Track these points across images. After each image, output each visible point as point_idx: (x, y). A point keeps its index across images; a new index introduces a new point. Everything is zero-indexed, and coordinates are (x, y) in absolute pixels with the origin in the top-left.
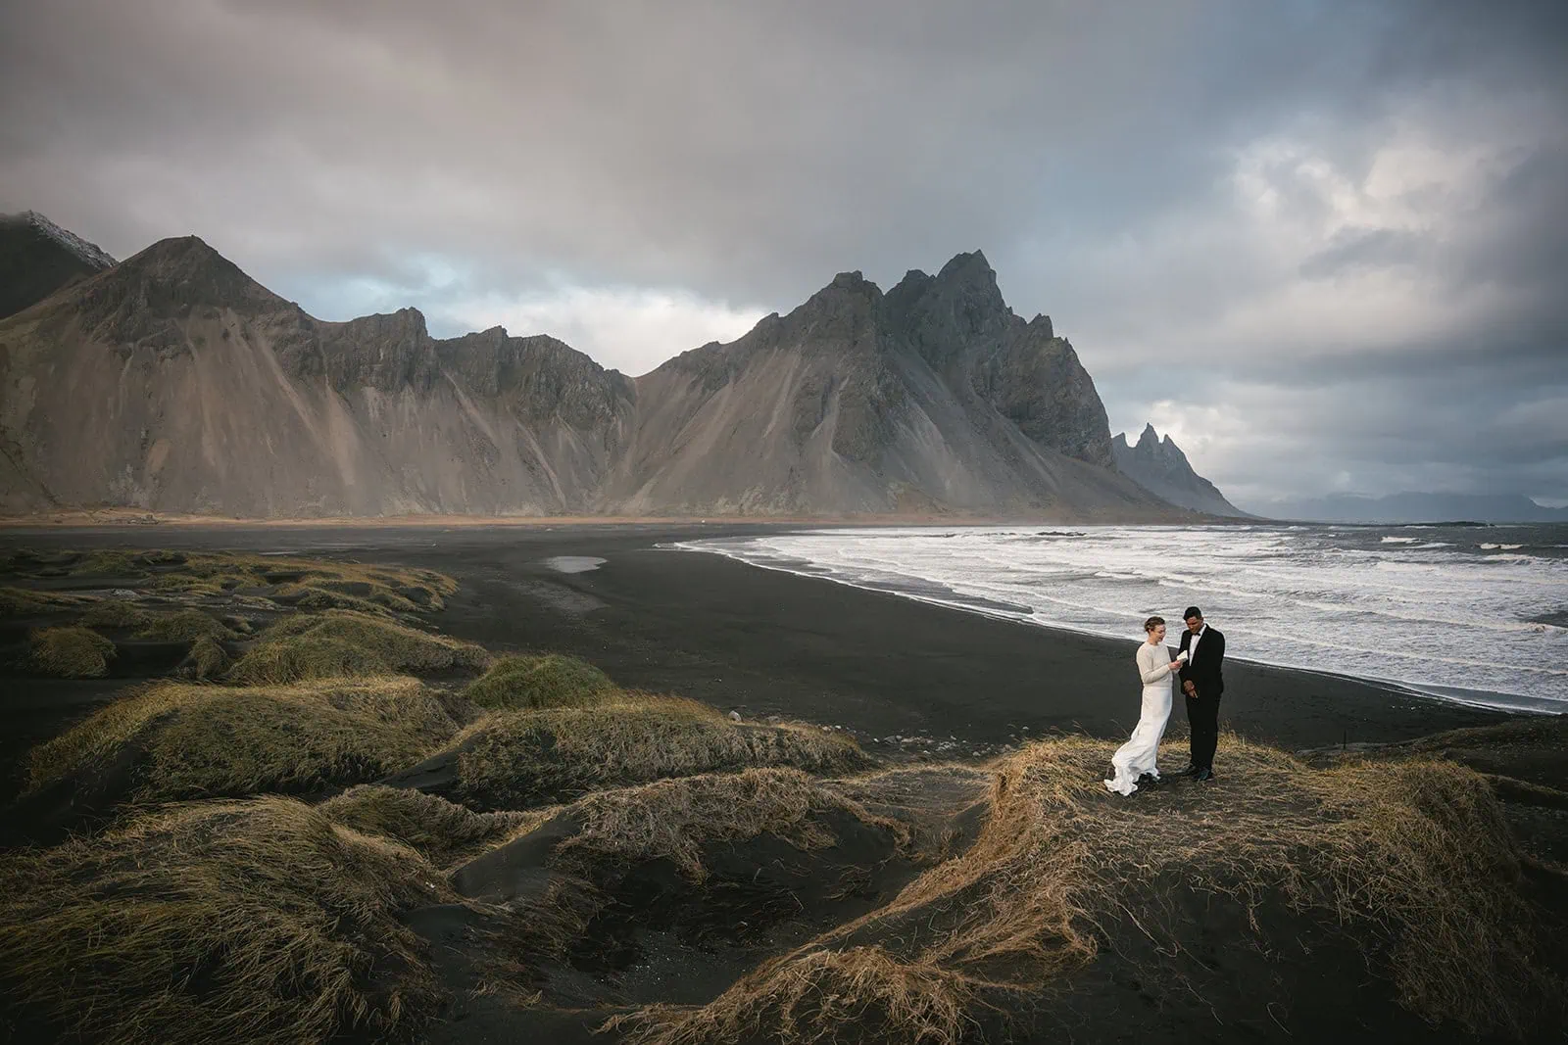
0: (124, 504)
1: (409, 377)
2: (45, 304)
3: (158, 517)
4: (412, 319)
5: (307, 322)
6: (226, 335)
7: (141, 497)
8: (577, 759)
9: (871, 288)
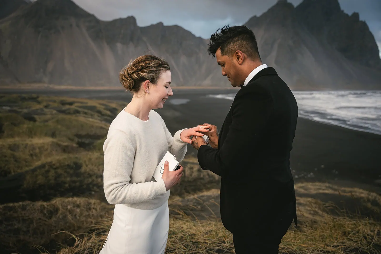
0: (40, 81)
1: (132, 39)
2: (13, 15)
3: (51, 86)
4: (132, 20)
5: (97, 21)
6: (71, 26)
7: (46, 79)
8: (90, 176)
9: (290, 5)
